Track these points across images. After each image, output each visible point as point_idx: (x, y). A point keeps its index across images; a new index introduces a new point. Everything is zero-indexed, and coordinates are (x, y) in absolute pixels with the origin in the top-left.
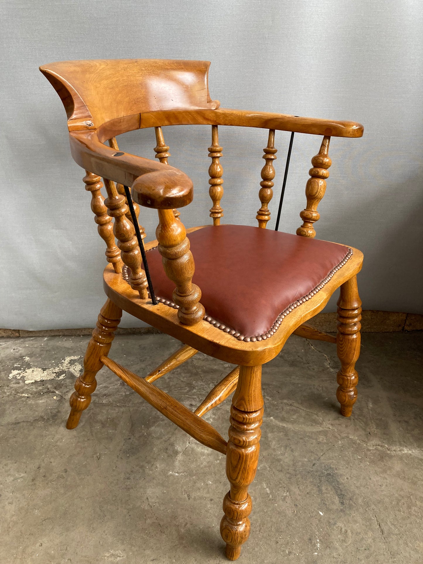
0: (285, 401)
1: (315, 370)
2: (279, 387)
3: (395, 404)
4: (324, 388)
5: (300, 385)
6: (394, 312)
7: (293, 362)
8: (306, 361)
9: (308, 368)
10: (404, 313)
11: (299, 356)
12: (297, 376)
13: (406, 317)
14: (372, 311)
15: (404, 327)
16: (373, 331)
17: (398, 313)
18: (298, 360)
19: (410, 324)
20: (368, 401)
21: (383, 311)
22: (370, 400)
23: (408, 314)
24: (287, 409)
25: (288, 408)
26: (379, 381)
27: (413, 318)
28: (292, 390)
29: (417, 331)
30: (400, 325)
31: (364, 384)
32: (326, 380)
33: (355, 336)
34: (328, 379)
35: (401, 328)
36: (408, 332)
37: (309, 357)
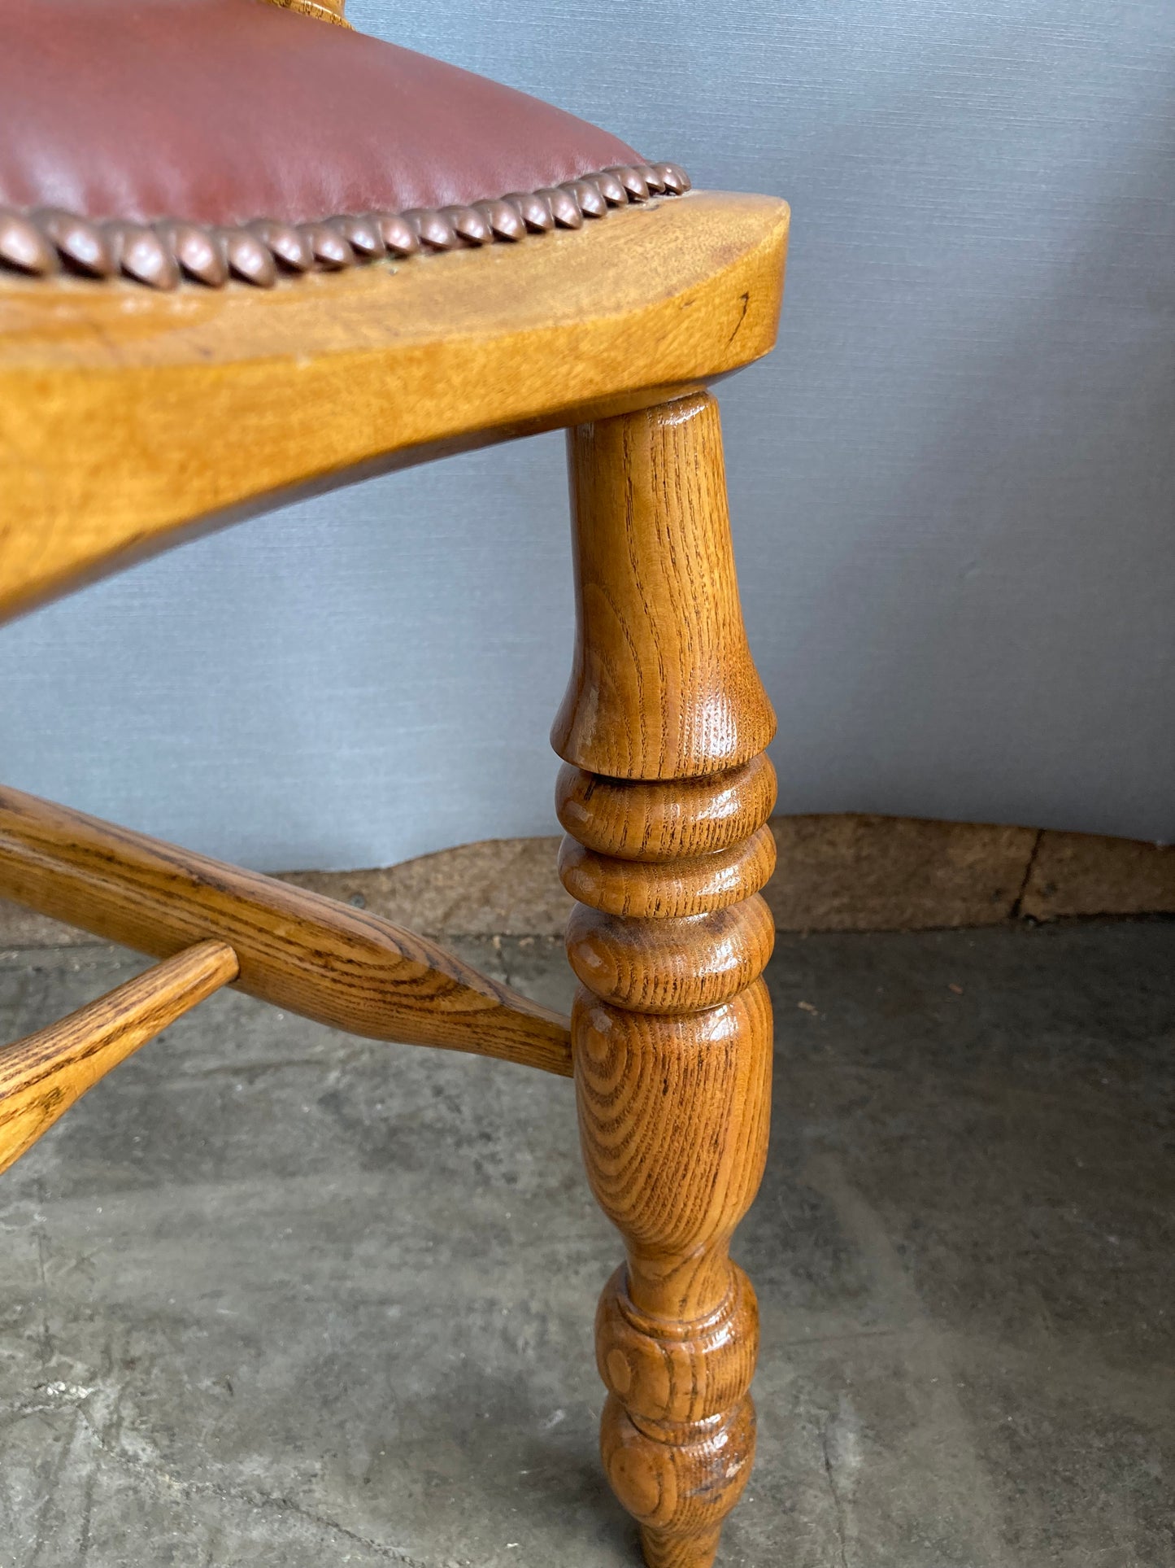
0: (254, 1467)
1: (519, 1186)
2: (249, 1340)
3: (1008, 1432)
4: (553, 1327)
5: (393, 1312)
6: (970, 826)
7: (393, 1132)
8: (478, 1119)
9: (478, 1167)
10: (1022, 829)
11: (438, 1091)
12: (393, 1239)
13: (1034, 853)
14: (863, 821)
15: (1018, 902)
16: (862, 924)
17: (992, 827)
18: (429, 1115)
19: (1052, 887)
20: (834, 1417)
21: (914, 820)
22: (846, 1406)
23: (1041, 833)
24: (246, 1545)
25: (258, 1533)
26: (901, 1249)
27: (1068, 852)
28: (331, 1360)
29: (1084, 918)
30: (999, 893)
31: (810, 1276)
32: (578, 1259)
33: (719, 1027)
34: (586, 1247)
35: (1003, 908)
36: (1039, 924)
37: (499, 1093)
